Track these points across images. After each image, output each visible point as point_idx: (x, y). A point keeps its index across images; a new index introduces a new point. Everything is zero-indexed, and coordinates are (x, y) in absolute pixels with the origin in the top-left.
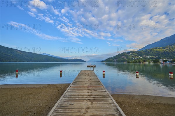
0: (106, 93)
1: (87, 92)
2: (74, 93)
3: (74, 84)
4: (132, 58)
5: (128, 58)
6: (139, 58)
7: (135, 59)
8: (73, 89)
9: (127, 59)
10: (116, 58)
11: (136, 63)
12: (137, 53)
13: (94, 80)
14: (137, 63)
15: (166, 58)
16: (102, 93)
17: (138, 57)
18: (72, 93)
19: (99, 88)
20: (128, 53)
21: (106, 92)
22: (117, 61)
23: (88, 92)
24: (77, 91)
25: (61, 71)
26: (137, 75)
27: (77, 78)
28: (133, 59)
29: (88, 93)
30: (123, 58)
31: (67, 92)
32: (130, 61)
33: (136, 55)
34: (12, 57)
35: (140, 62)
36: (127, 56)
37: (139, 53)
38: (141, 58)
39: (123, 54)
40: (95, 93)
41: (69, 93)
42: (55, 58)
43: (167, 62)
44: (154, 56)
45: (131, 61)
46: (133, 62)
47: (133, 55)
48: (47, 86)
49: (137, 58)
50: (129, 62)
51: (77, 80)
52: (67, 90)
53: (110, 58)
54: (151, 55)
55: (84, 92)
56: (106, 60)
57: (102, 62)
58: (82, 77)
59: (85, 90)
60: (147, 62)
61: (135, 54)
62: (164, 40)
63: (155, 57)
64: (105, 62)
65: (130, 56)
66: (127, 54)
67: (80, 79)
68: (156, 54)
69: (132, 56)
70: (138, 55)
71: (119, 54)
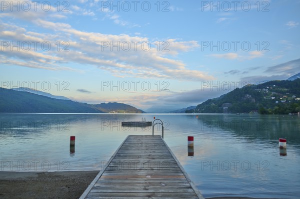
0: (190, 190)
1: (143, 187)
2: (110, 191)
3: (110, 171)
4: (272, 100)
5: (260, 100)
6: (294, 99)
7: (280, 101)
8: (107, 181)
9: (258, 104)
10: (226, 102)
11: (284, 114)
12: (287, 87)
13: (162, 161)
14: (287, 114)
16: (181, 191)
17: (290, 99)
18: (105, 191)
19: (175, 180)
20: (261, 86)
21: (191, 187)
22: (230, 109)
23: (147, 188)
24: (118, 187)
25: (73, 138)
26: (281, 148)
27: (118, 155)
28: (277, 102)
29: (146, 191)
30: (248, 101)
31: (94, 188)
32: (268, 108)
33: (284, 93)
35: (295, 112)
36: (258, 94)
38: (299, 99)
39: (247, 89)
40: (163, 191)
41: (100, 191)
46: (276, 112)
47: (276, 91)
48: (37, 176)
49: (287, 101)
50: (264, 112)
51: (117, 161)
52: (93, 183)
53: (210, 101)
55: (135, 187)
56: (199, 106)
57: (187, 112)
58: (131, 151)
59: (138, 185)
61: (280, 89)
64: (197, 112)
65: (266, 94)
66: (259, 90)
67: (125, 157)
69: (273, 93)
70: (288, 92)
71: (237, 89)
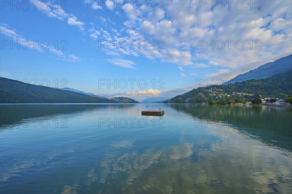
4: (214, 96)
5: (207, 96)
6: (226, 96)
7: (219, 97)
9: (206, 98)
10: (188, 97)
11: (223, 104)
12: (222, 89)
14: (225, 104)
15: (267, 97)
17: (224, 95)
20: (208, 88)
22: (190, 101)
28: (217, 97)
30: (200, 96)
33: (221, 92)
34: (7, 93)
35: (229, 103)
36: (207, 93)
37: (226, 88)
38: (229, 96)
39: (200, 90)
42: (84, 95)
43: (276, 103)
44: (249, 93)
45: (214, 102)
47: (216, 91)
49: (223, 97)
50: (211, 103)
53: (178, 96)
54: (245, 92)
56: (172, 99)
57: (164, 103)
60: (241, 102)
61: (219, 90)
62: (265, 67)
63: (251, 95)
64: (170, 103)
65: (211, 93)
66: (207, 90)
68: (252, 90)
69: (214, 92)
70: (223, 92)
71: (194, 89)
